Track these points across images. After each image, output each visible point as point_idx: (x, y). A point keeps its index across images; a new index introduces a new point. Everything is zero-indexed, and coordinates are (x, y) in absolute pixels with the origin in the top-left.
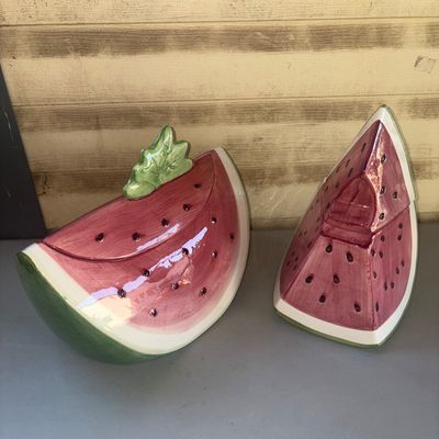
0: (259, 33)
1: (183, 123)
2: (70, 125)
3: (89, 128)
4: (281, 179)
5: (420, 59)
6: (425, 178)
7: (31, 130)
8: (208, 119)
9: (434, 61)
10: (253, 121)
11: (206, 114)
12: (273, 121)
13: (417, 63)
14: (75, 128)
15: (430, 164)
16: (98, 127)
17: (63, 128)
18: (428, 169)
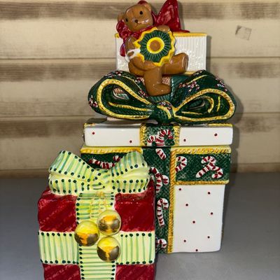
0: (111, 7)
1: (54, 78)
5: (239, 28)
6: (259, 130)
9: (250, 30)
11: (73, 71)
13: (237, 32)
15: (263, 119)
18: (261, 123)
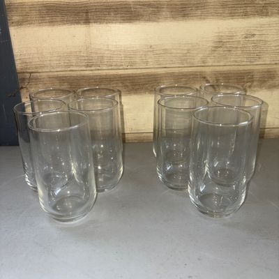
2: (58, 19)
3: (78, 22)
4: (271, 82)
7: (20, 24)
8: (199, 12)
10: (246, 15)
12: (267, 15)
14: (64, 22)
16: (87, 21)
17: (52, 23)
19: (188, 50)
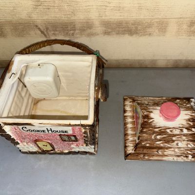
19: (14, 7)
